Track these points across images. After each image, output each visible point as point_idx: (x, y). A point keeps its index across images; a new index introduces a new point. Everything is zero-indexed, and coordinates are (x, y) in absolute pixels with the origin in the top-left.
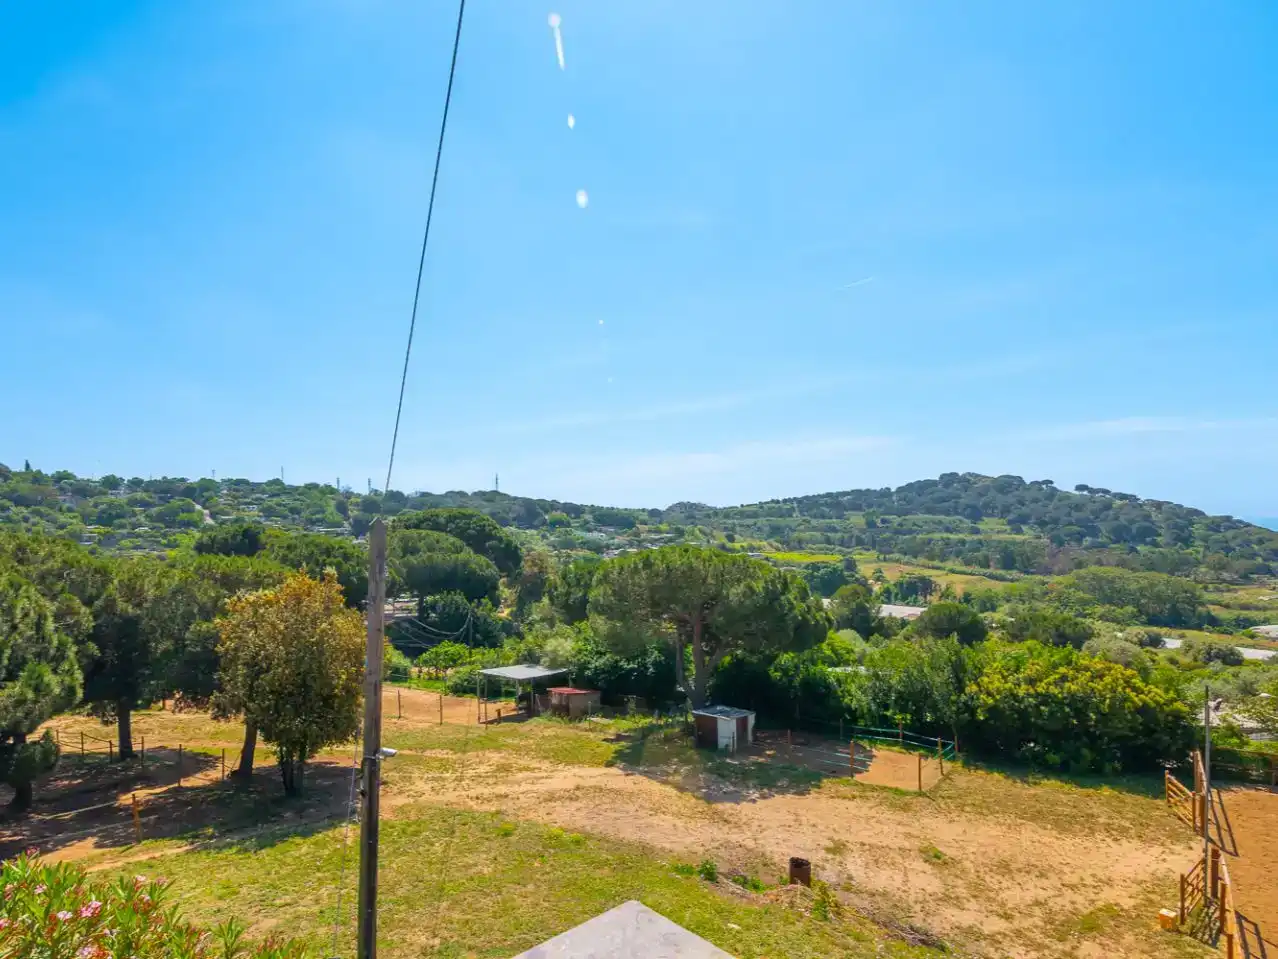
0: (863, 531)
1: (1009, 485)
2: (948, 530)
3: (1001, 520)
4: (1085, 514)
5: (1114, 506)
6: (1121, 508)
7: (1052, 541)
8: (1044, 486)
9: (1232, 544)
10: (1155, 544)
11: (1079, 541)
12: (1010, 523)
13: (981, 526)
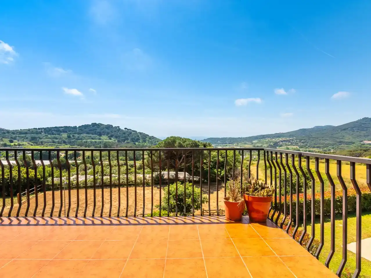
0: (66, 139)
1: (109, 127)
2: (92, 139)
3: (107, 136)
4: (126, 135)
5: (132, 133)
6: (133, 133)
7: (118, 142)
8: (118, 128)
9: (153, 142)
10: (139, 142)
11: (124, 141)
12: (109, 137)
13: (101, 138)
